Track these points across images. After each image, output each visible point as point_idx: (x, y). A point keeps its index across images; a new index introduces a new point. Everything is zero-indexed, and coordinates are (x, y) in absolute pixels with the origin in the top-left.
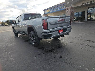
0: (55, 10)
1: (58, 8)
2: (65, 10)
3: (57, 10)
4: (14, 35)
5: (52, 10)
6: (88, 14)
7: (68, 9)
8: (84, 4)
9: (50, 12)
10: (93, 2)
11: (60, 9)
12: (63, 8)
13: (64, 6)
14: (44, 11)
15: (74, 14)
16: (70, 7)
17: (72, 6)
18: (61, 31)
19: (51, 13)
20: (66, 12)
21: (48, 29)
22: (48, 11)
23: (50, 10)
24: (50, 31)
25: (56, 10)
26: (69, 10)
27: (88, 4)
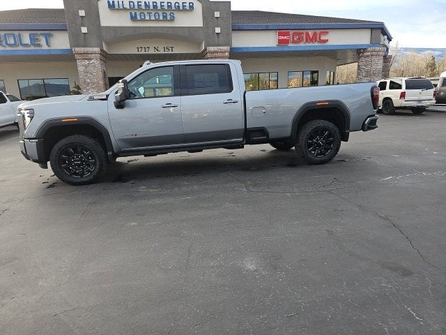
7: (86, 56)
8: (143, 52)
10: (170, 49)
11: (26, 45)
12: (45, 47)
13: (50, 36)
16: (97, 50)
20: (81, 69)
26: (96, 62)
27: (156, 52)
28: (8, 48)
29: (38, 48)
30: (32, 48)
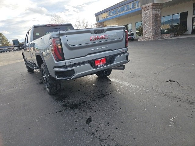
0: (119, 14)
1: (126, 9)
2: (139, 12)
3: (124, 12)
4: (26, 70)
5: (113, 13)
6: (193, 18)
7: (146, 9)
9: (110, 17)
11: (131, 9)
12: (137, 8)
13: (139, 2)
14: (97, 15)
15: (160, 20)
16: (151, 4)
17: (155, 2)
18: (100, 61)
19: (111, 19)
20: (143, 15)
21: (64, 60)
22: (105, 15)
23: (108, 13)
24: (70, 62)
25: (122, 13)
26: (150, 11)
28: (126, 12)
29: (134, 9)
30: (133, 9)
